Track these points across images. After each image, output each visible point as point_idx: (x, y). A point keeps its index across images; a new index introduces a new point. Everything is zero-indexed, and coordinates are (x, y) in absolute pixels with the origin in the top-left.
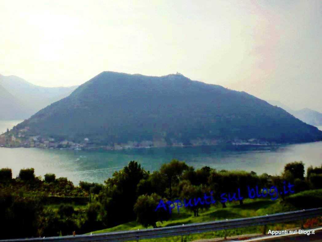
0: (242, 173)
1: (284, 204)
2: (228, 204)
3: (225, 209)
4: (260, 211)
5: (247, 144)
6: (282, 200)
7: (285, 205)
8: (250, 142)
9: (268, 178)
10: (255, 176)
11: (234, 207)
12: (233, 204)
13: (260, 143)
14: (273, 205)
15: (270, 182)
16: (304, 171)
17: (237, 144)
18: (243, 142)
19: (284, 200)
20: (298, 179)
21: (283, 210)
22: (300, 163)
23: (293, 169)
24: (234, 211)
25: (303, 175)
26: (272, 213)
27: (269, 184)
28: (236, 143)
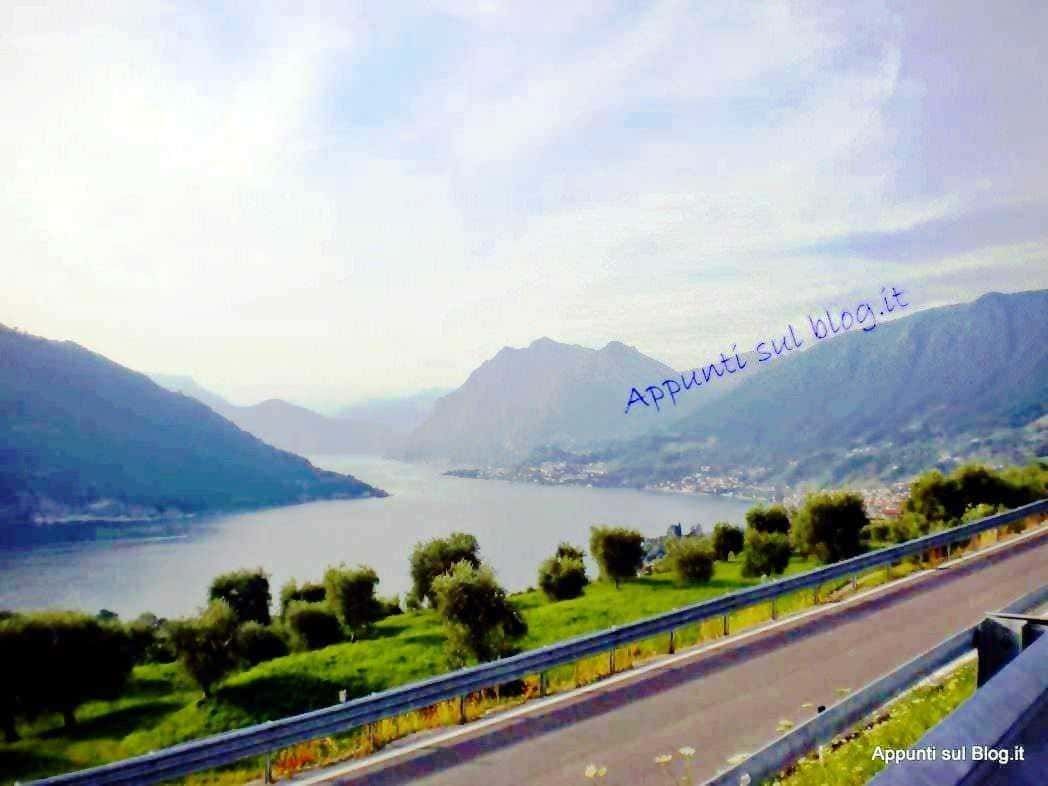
0: (68, 620)
1: (210, 709)
2: (24, 730)
3: (15, 746)
4: (132, 740)
5: (85, 518)
6: (204, 695)
7: (214, 713)
8: (94, 512)
9: (158, 628)
10: (111, 623)
11: (45, 736)
12: (42, 726)
13: (129, 516)
14: (176, 717)
15: (163, 640)
16: (268, 597)
17: (50, 520)
18: (72, 513)
19: (209, 695)
20: (251, 625)
21: (208, 729)
22: (258, 573)
23: (234, 592)
24: (47, 749)
25: (267, 610)
26: (174, 743)
27: (160, 646)
28: (44, 516)
